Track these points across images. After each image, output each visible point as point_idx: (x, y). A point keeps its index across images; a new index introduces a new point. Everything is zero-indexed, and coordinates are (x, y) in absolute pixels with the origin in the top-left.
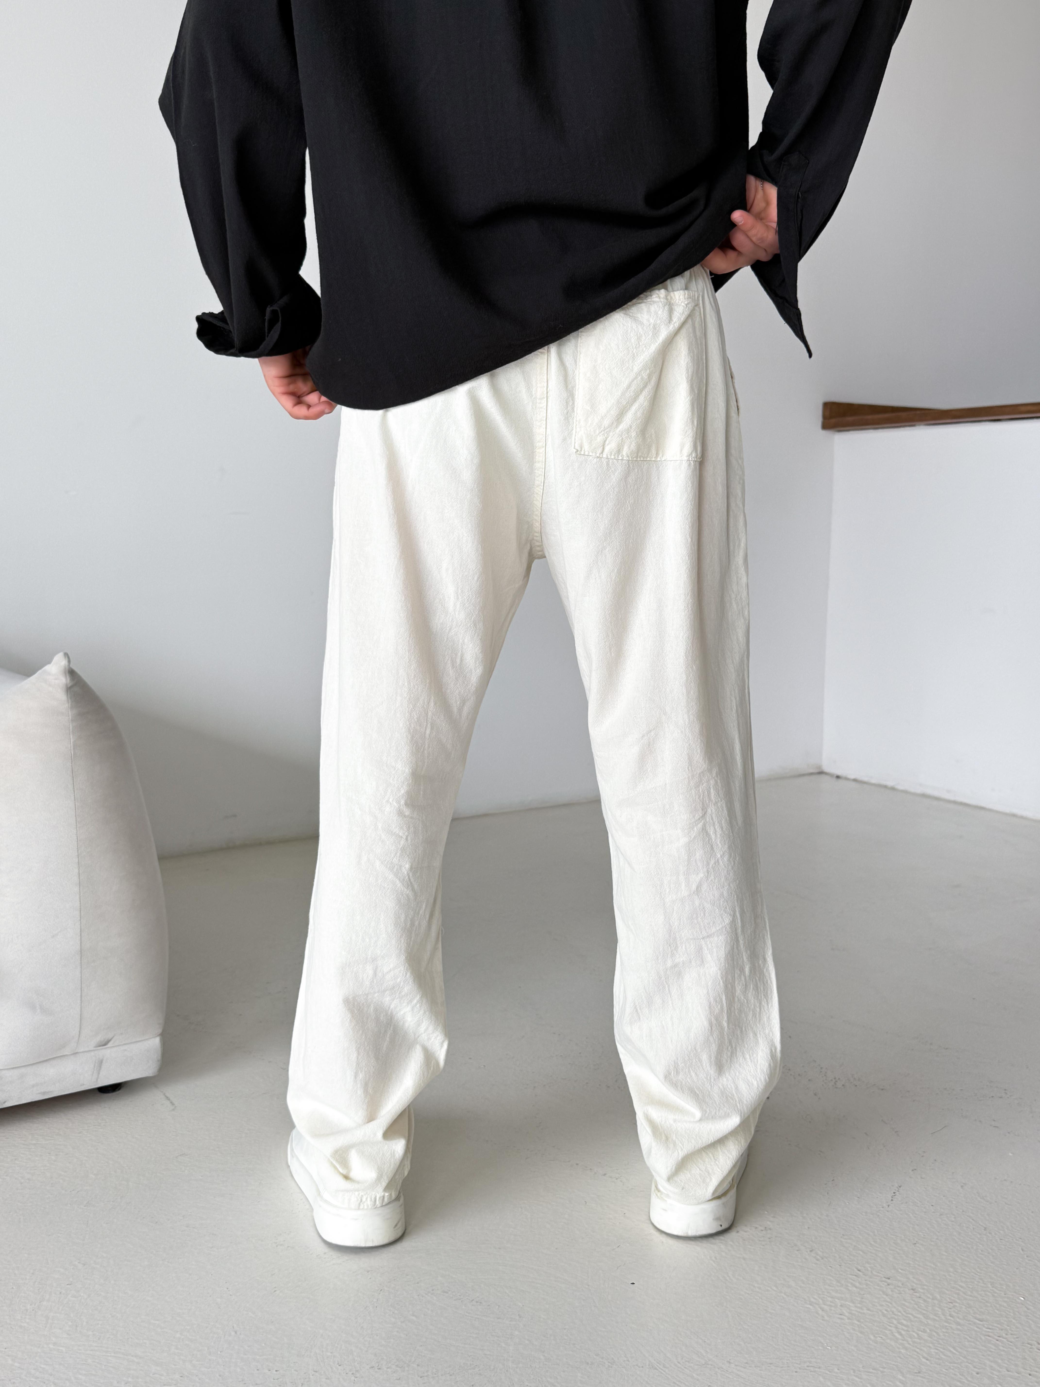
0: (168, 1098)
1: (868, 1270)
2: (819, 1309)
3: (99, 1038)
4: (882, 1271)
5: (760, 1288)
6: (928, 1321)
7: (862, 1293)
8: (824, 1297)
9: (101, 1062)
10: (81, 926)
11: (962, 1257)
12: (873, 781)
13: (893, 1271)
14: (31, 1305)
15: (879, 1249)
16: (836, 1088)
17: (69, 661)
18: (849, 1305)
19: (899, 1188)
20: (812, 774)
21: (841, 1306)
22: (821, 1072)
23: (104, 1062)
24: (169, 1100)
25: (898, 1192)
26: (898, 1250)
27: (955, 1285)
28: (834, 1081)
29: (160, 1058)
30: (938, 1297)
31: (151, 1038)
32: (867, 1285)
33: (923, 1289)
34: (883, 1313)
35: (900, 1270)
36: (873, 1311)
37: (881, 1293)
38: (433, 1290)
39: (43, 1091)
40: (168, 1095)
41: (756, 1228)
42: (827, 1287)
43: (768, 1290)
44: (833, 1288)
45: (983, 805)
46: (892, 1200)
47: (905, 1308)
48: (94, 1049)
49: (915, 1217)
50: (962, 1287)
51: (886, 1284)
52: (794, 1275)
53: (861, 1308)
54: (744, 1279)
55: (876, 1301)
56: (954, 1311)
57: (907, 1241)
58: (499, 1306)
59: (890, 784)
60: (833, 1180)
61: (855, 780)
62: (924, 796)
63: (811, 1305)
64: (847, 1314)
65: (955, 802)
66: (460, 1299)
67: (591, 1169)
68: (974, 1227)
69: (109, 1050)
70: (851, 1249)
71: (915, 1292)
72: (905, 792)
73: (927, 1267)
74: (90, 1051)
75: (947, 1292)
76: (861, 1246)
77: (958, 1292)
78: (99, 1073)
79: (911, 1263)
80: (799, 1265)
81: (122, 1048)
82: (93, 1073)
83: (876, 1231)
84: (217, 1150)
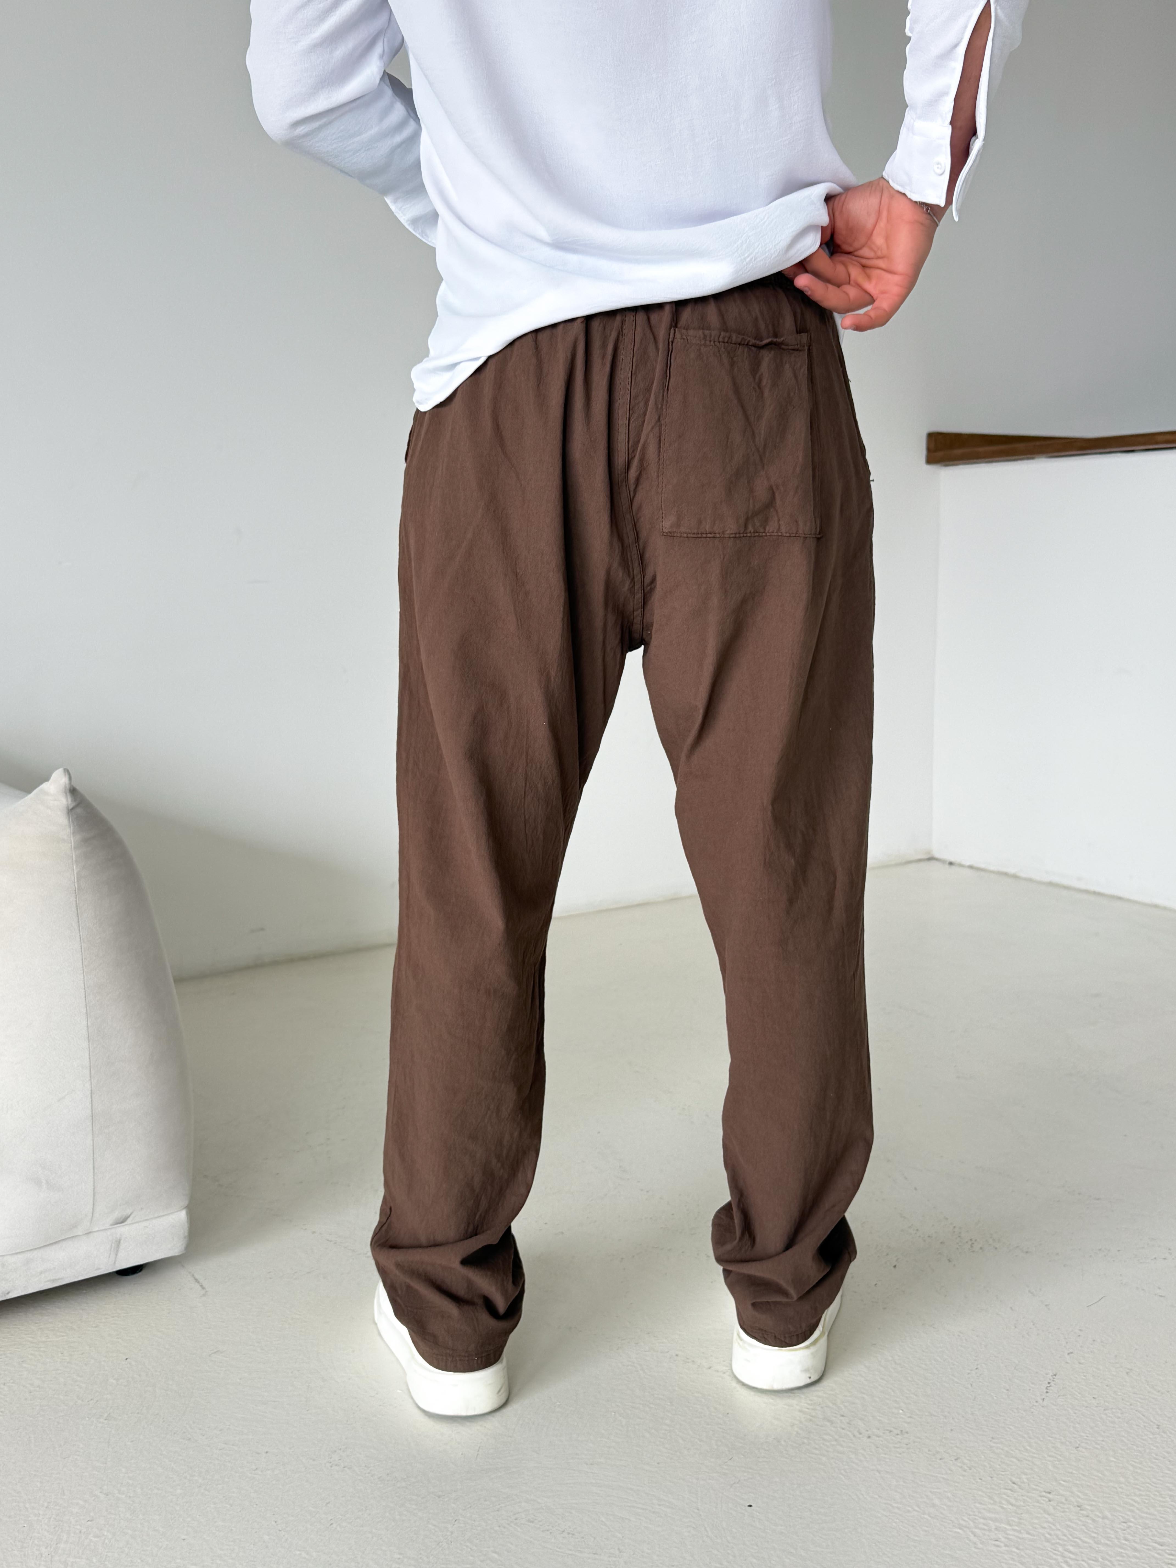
0: (197, 1281)
1: (1024, 1483)
2: (970, 1534)
3: (117, 1214)
4: (1040, 1483)
5: (899, 1508)
6: (1099, 1546)
7: (1020, 1512)
8: (975, 1519)
9: (118, 1242)
10: (91, 1087)
11: (1133, 1463)
12: (992, 868)
13: (1054, 1483)
14: (46, 1548)
15: (1035, 1455)
16: (973, 1252)
17: (70, 779)
18: (1005, 1528)
19: (1054, 1377)
20: (920, 860)
21: (996, 1529)
22: (954, 1232)
23: (122, 1241)
24: (199, 1282)
25: (1054, 1382)
26: (1058, 1456)
27: (1127, 1500)
28: (970, 1243)
29: (186, 1234)
30: (1109, 1515)
31: (175, 1212)
32: (1024, 1501)
33: (1091, 1505)
34: (1045, 1537)
35: (1062, 1482)
36: (1034, 1536)
37: (1042, 1512)
38: (516, 1519)
39: (52, 1278)
40: (197, 1276)
42: (978, 1505)
43: (909, 1511)
44: (985, 1507)
45: (1120, 894)
46: (1047, 1392)
47: (1071, 1529)
48: (110, 1227)
49: (1075, 1413)
50: (1136, 1502)
51: (1047, 1500)
52: (938, 1491)
53: (1019, 1532)
54: (879, 1497)
55: (1036, 1521)
56: (1129, 1534)
57: (1068, 1443)
58: (595, 1538)
59: (1011, 870)
60: (977, 1369)
61: (971, 867)
62: (1051, 884)
63: (960, 1529)
64: (1003, 1539)
65: (1087, 892)
66: (548, 1530)
67: (693, 1361)
68: (1145, 1424)
69: (127, 1228)
70: (1003, 1456)
71: (1081, 1510)
72: (1030, 880)
73: (1094, 1477)
74: (105, 1229)
75: (1118, 1508)
76: (1015, 1452)
77: (1132, 1508)
78: (116, 1255)
79: (1074, 1472)
80: (943, 1478)
81: (143, 1224)
82: (110, 1254)
83: (1031, 1433)
84: (257, 1345)
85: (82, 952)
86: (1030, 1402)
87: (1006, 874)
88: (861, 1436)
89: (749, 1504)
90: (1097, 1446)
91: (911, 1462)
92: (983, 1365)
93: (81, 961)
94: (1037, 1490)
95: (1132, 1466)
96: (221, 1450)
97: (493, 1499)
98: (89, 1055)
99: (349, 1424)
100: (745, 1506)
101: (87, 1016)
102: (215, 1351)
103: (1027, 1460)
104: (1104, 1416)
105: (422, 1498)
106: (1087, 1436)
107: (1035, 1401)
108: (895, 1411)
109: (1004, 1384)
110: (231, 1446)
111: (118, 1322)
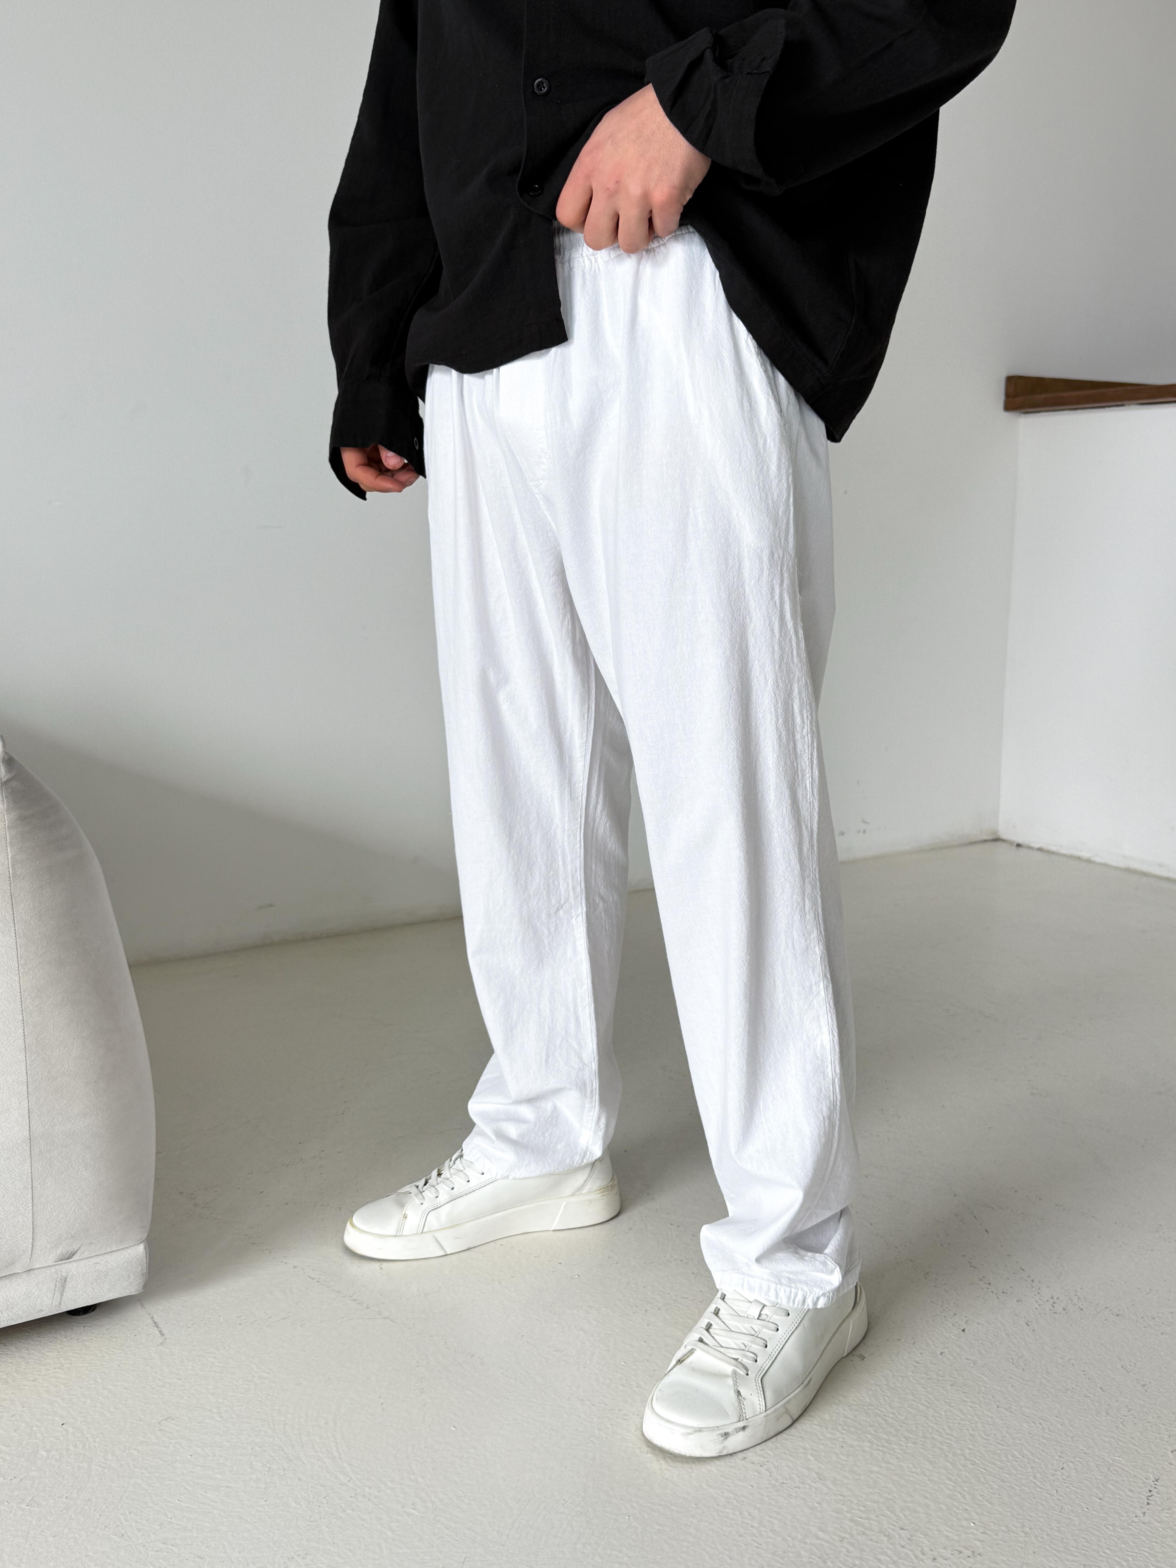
0: (156, 1325)
3: (61, 1250)
9: (64, 1280)
12: (1064, 851)
19: (1156, 1483)
20: (985, 841)
22: (1032, 1286)
23: (68, 1280)
24: (157, 1327)
25: (1155, 1490)
28: (1051, 1301)
29: (145, 1270)
31: (132, 1246)
40: (156, 1319)
41: (960, 1552)
46: (1148, 1504)
48: (54, 1264)
59: (1085, 854)
60: (1062, 1469)
61: (1040, 849)
62: (1128, 870)
69: (75, 1264)
72: (1105, 865)
74: (49, 1266)
78: (62, 1295)
81: (93, 1260)
82: (54, 1294)
83: (1131, 1559)
84: (215, 1410)
85: (17, 949)
86: (1128, 1516)
87: (1079, 858)
88: (924, 1557)
92: (1071, 1464)
93: (16, 960)
96: (157, 1551)
98: (27, 1070)
99: (312, 1522)
101: (23, 1023)
102: (166, 1417)
107: (1134, 1516)
108: (965, 1523)
109: (1096, 1491)
110: (170, 1547)
111: (60, 1375)
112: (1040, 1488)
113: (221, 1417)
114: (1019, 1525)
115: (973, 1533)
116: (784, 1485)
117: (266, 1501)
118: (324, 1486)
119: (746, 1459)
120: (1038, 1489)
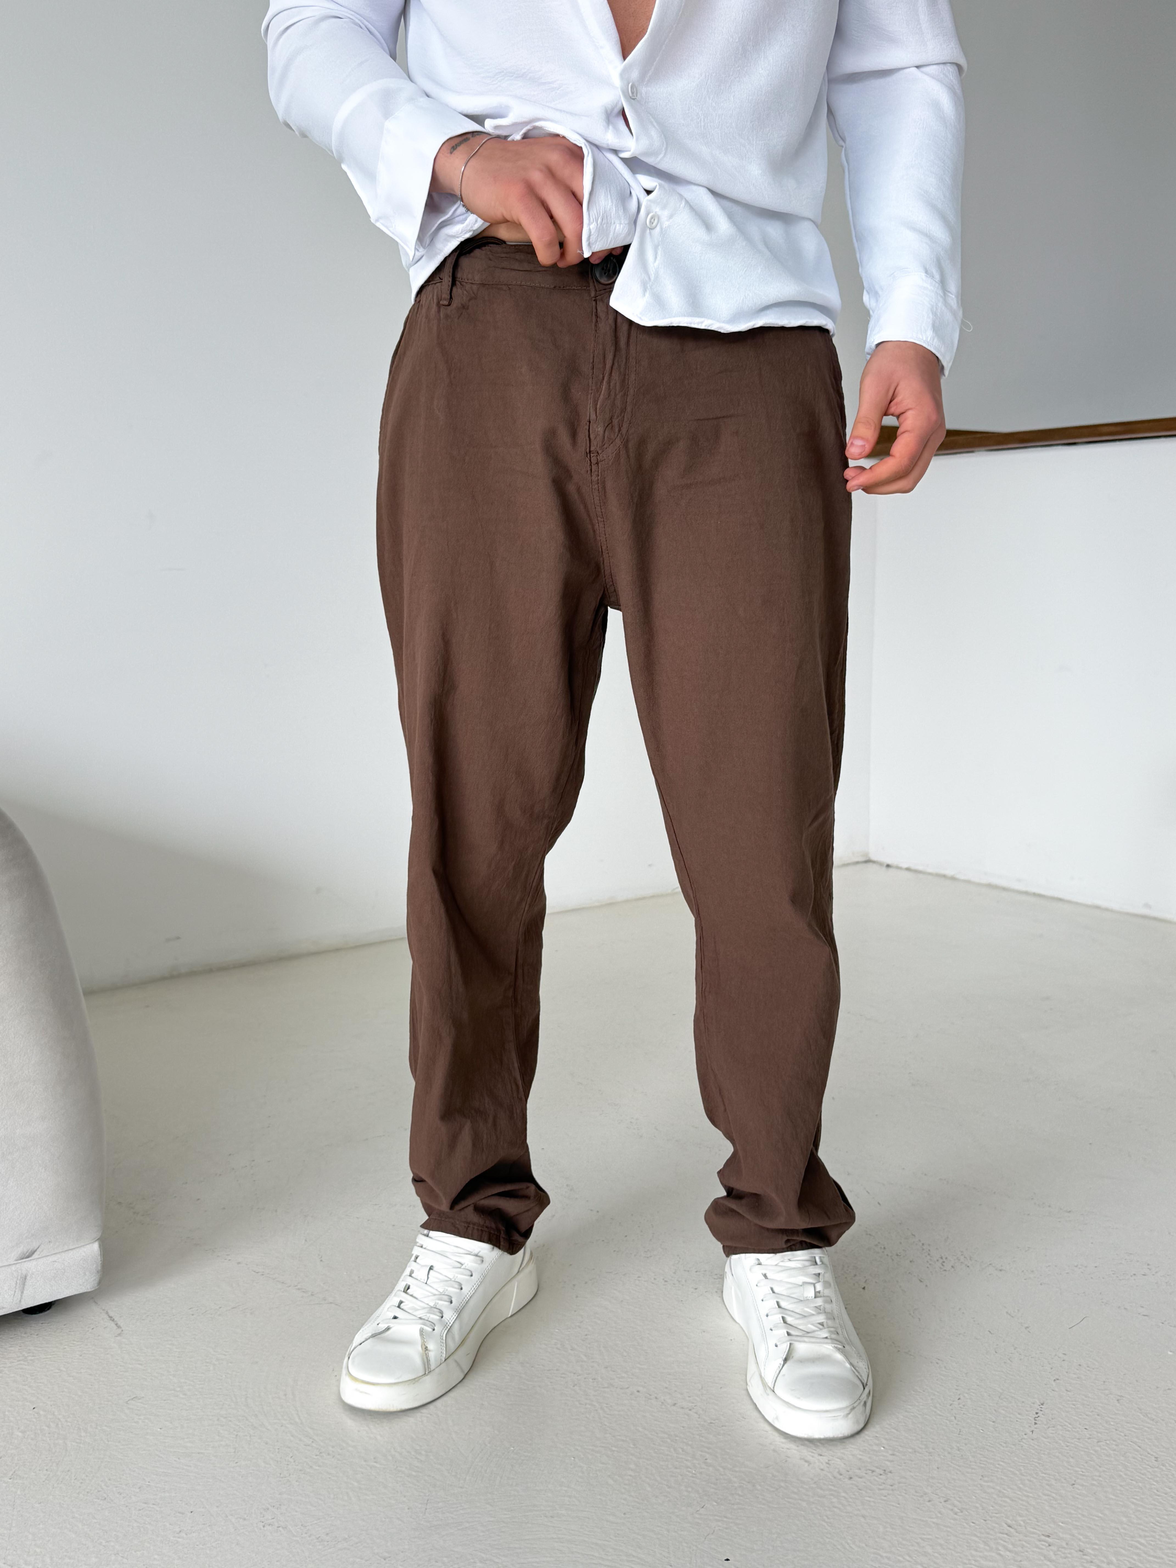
0: (111, 1318)
1: (1020, 1525)
3: (23, 1249)
4: (1038, 1526)
5: (889, 1558)
7: (1019, 1558)
9: (25, 1278)
11: (1134, 1501)
12: (930, 870)
13: (1052, 1526)
15: (1031, 1495)
16: (945, 1271)
19: (1041, 1406)
20: (857, 863)
22: (923, 1249)
23: (28, 1278)
24: (113, 1320)
25: (1041, 1412)
26: (1054, 1495)
28: (941, 1261)
29: (99, 1268)
30: (1114, 1560)
31: (87, 1245)
32: (1023, 1546)
33: (1094, 1549)
35: (1061, 1524)
37: (1042, 1558)
40: (111, 1314)
42: (974, 1553)
43: (900, 1561)
44: (981, 1554)
45: (1061, 896)
46: (1036, 1424)
48: (15, 1262)
49: (1067, 1446)
50: (1141, 1544)
51: (1047, 1545)
52: (930, 1537)
54: (866, 1545)
57: (1063, 1480)
59: (949, 872)
60: (959, 1399)
61: (908, 869)
62: (990, 886)
65: (1026, 893)
67: (656, 1398)
68: (1143, 1457)
69: (34, 1263)
70: (995, 1496)
71: (1084, 1555)
72: (968, 882)
73: (1094, 1517)
74: (10, 1265)
75: (1123, 1552)
76: (1008, 1491)
77: (1138, 1551)
78: (22, 1292)
79: (1073, 1512)
80: (934, 1523)
81: (51, 1259)
82: (15, 1292)
83: (1022, 1469)
84: (178, 1389)
86: (1018, 1435)
87: (944, 876)
88: (841, 1477)
89: (726, 1558)
90: (1095, 1482)
91: (898, 1505)
92: (966, 1395)
94: (1034, 1533)
95: (1133, 1503)
96: (140, 1510)
97: (445, 1559)
99: (282, 1478)
100: (721, 1560)
102: (133, 1397)
103: (1022, 1500)
104: (1098, 1449)
105: (366, 1561)
106: (1083, 1472)
107: (1023, 1434)
108: (875, 1448)
109: (990, 1416)
110: (152, 1506)
111: (24, 1367)
112: (940, 1415)
113: (185, 1394)
114: (923, 1447)
115: (884, 1456)
116: (713, 1425)
117: (237, 1463)
118: (289, 1448)
119: (676, 1405)
120: (939, 1417)
